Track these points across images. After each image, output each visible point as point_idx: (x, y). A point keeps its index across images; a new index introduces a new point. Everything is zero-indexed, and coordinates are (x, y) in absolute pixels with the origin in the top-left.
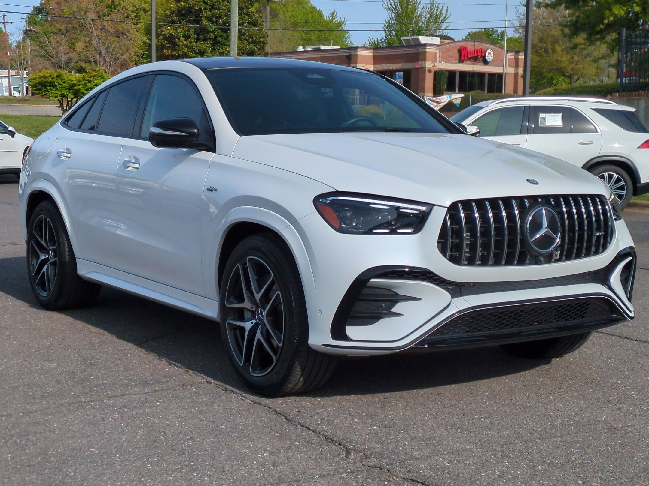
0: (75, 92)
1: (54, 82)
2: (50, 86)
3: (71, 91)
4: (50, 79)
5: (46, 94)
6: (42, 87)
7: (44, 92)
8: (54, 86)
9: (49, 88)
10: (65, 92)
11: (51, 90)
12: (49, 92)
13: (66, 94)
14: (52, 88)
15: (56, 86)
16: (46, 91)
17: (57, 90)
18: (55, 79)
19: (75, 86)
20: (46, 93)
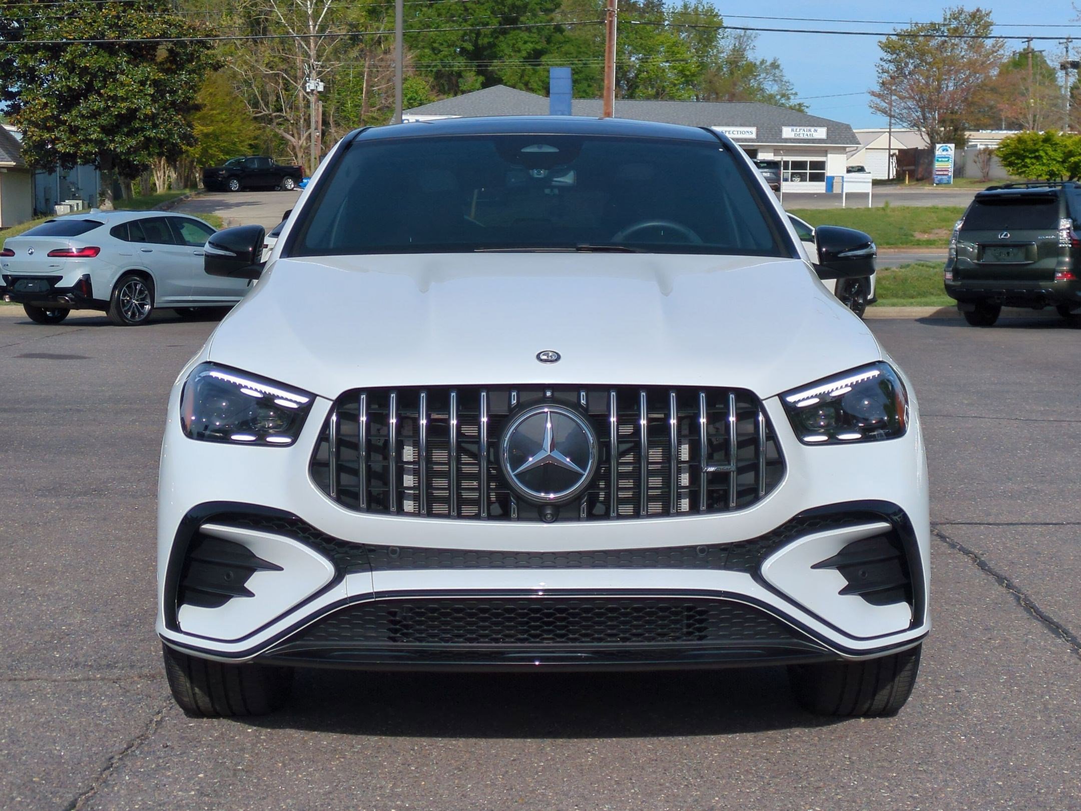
0: (1073, 166)
1: (1037, 150)
2: (1031, 158)
3: (1066, 165)
4: (1030, 145)
5: (1024, 172)
6: (1018, 158)
7: (1021, 168)
8: (1038, 158)
9: (1028, 161)
10: (1055, 167)
11: (1033, 164)
12: (1028, 167)
13: (1058, 170)
14: (1034, 161)
15: (1042, 157)
16: (1025, 166)
17: (1044, 164)
18: (1041, 144)
19: (1073, 156)
20: (1024, 169)
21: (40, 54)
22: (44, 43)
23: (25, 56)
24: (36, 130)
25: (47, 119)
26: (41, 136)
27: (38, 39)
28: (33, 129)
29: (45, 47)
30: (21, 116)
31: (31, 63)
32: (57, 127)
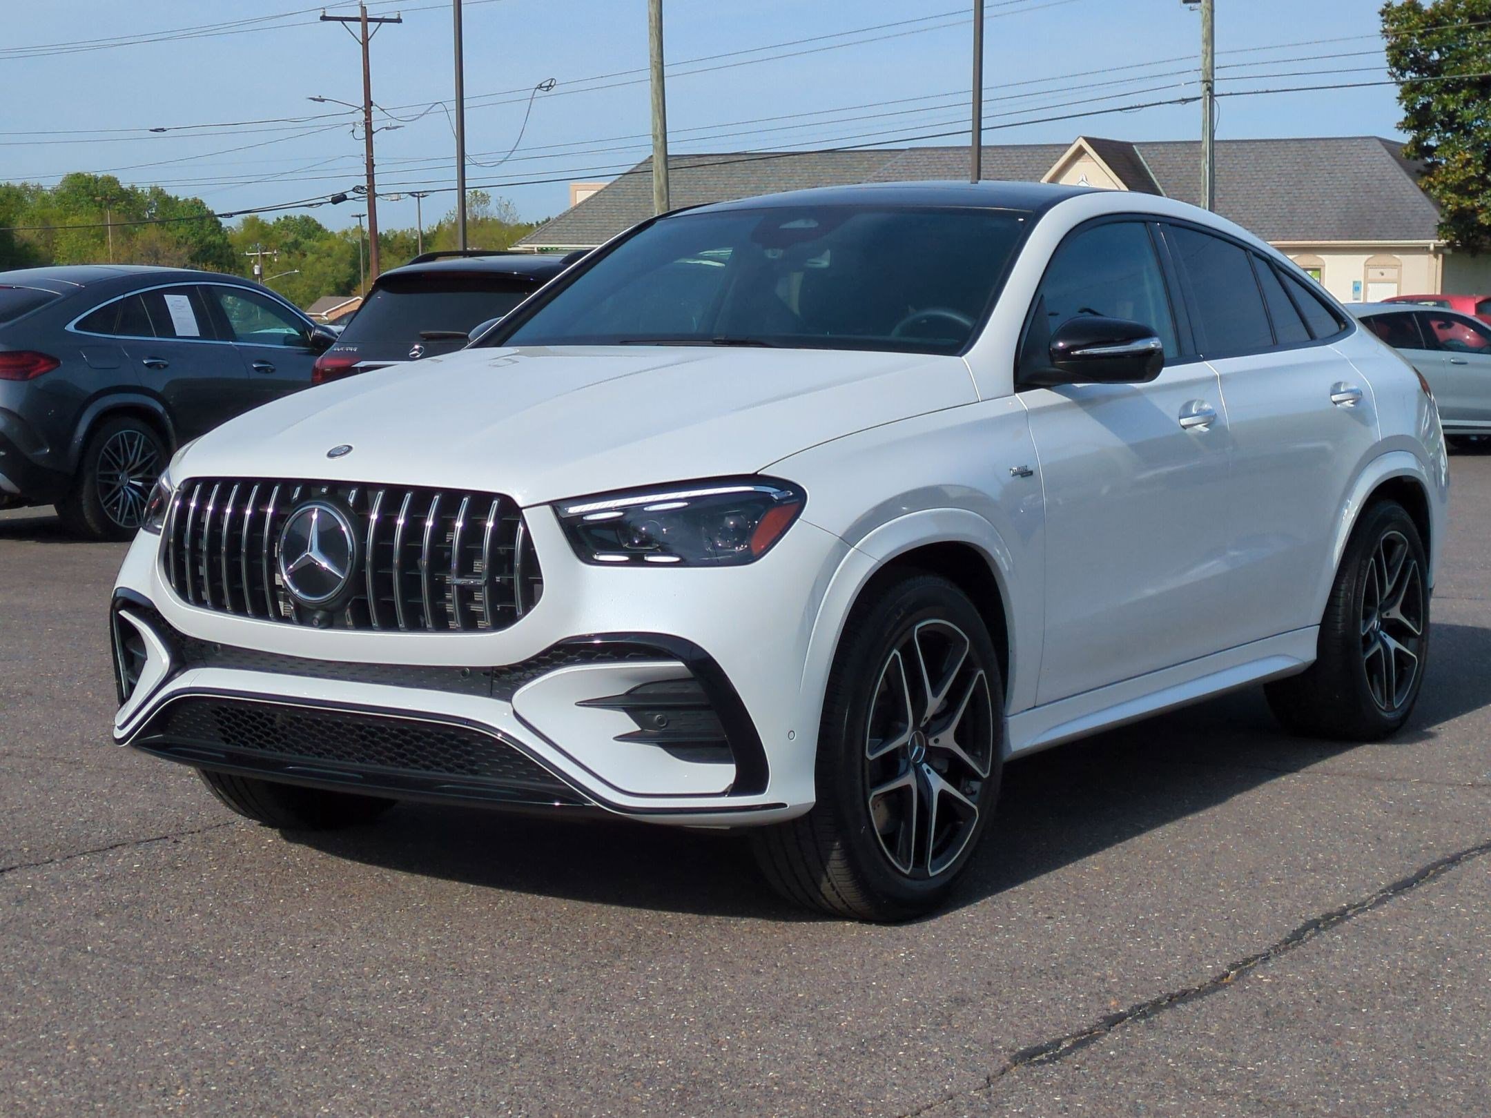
21: (1464, 93)
22: (1469, 78)
23: (1446, 97)
24: (1453, 195)
25: (1470, 180)
26: (1458, 204)
27: (1463, 73)
28: (1450, 195)
29: (1471, 84)
30: (1435, 179)
31: (1452, 107)
32: (1483, 191)
